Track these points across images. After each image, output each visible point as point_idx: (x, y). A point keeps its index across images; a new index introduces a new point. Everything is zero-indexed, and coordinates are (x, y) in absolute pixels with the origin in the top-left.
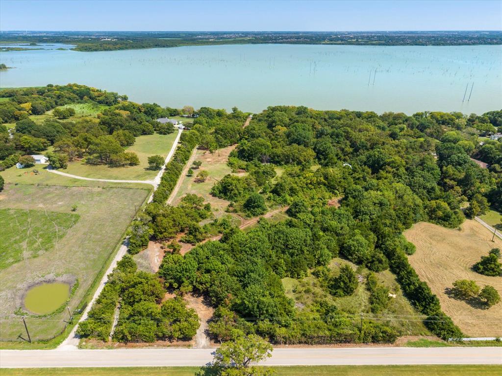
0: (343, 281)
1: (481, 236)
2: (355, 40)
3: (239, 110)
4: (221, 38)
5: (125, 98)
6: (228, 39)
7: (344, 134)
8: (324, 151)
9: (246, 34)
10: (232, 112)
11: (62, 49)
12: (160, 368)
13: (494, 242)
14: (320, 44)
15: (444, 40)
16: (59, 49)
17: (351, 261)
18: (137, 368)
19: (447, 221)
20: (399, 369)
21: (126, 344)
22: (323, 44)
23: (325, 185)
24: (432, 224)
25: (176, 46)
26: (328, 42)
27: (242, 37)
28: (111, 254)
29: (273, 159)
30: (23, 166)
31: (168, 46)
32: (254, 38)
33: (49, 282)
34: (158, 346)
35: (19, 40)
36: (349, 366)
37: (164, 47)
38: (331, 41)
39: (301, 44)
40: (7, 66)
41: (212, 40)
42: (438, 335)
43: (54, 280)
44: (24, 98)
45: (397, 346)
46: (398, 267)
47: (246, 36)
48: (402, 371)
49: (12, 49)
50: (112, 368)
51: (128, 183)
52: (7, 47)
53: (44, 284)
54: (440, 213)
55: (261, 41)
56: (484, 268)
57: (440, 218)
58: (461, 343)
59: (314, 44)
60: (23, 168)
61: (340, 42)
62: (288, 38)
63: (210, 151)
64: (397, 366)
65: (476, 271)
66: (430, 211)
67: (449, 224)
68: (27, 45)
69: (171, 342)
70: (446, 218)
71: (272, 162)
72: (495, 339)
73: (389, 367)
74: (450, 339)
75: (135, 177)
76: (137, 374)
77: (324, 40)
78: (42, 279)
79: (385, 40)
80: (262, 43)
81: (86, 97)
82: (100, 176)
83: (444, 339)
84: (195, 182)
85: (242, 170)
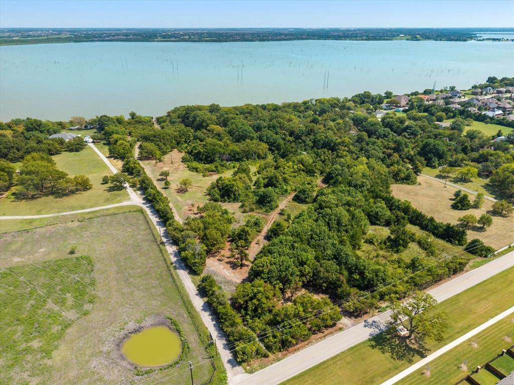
0: (401, 239)
1: (435, 185)
2: (187, 37)
3: (137, 114)
4: (29, 36)
8: (274, 143)
9: (60, 31)
10: (130, 117)
12: (339, 355)
14: (155, 41)
15: (265, 36)
17: (379, 225)
18: (321, 363)
22: (157, 41)
23: (303, 171)
24: (399, 185)
26: (163, 39)
28: (174, 282)
29: (233, 157)
33: (136, 331)
34: (317, 340)
38: (165, 38)
39: (133, 41)
42: (481, 256)
43: (140, 328)
45: (467, 271)
46: (417, 219)
47: (61, 34)
50: (300, 374)
54: (403, 175)
56: (462, 205)
57: (403, 179)
58: (494, 256)
59: (147, 41)
61: (173, 39)
62: (115, 35)
65: (457, 209)
66: (394, 175)
67: (411, 182)
69: (323, 333)
70: (408, 178)
71: (232, 160)
72: (508, 247)
74: (489, 255)
75: (105, 202)
76: (326, 368)
77: (156, 37)
78: (125, 332)
79: (216, 37)
83: (486, 256)
84: (177, 192)
85: (212, 173)
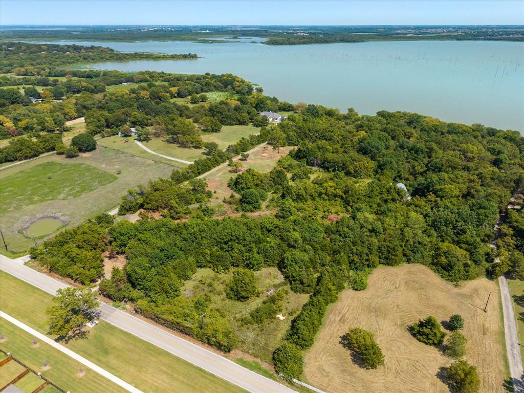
4: (423, 33)
5: (260, 90)
6: (431, 34)
7: (426, 150)
10: (347, 113)
11: (254, 42)
13: (485, 312)
16: (252, 42)
19: (447, 271)
20: (203, 374)
21: (50, 272)
25: (363, 41)
27: (451, 32)
29: (323, 163)
30: (123, 135)
31: (354, 41)
32: (463, 34)
34: (65, 281)
35: (228, 34)
36: (167, 352)
37: (349, 42)
40: (198, 56)
41: (410, 35)
43: (58, 218)
44: (178, 83)
45: (226, 356)
47: (456, 31)
48: (203, 376)
49: (215, 41)
51: (176, 162)
52: (213, 39)
53: (52, 218)
54: (443, 260)
55: (470, 37)
58: (291, 383)
60: (123, 137)
63: (274, 147)
64: (204, 371)
65: (411, 331)
66: (435, 254)
67: (448, 275)
68: (230, 38)
69: (75, 282)
70: (447, 268)
71: (322, 167)
73: (197, 368)
74: (281, 374)
75: (187, 158)
78: (53, 215)
80: (470, 40)
81: (229, 87)
82: (164, 152)
83: (277, 372)
84: (229, 171)
